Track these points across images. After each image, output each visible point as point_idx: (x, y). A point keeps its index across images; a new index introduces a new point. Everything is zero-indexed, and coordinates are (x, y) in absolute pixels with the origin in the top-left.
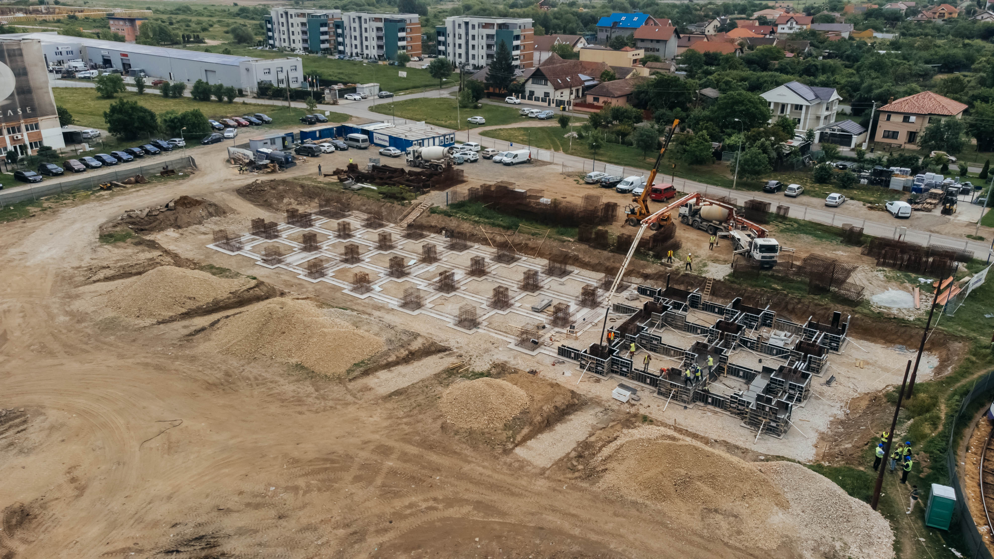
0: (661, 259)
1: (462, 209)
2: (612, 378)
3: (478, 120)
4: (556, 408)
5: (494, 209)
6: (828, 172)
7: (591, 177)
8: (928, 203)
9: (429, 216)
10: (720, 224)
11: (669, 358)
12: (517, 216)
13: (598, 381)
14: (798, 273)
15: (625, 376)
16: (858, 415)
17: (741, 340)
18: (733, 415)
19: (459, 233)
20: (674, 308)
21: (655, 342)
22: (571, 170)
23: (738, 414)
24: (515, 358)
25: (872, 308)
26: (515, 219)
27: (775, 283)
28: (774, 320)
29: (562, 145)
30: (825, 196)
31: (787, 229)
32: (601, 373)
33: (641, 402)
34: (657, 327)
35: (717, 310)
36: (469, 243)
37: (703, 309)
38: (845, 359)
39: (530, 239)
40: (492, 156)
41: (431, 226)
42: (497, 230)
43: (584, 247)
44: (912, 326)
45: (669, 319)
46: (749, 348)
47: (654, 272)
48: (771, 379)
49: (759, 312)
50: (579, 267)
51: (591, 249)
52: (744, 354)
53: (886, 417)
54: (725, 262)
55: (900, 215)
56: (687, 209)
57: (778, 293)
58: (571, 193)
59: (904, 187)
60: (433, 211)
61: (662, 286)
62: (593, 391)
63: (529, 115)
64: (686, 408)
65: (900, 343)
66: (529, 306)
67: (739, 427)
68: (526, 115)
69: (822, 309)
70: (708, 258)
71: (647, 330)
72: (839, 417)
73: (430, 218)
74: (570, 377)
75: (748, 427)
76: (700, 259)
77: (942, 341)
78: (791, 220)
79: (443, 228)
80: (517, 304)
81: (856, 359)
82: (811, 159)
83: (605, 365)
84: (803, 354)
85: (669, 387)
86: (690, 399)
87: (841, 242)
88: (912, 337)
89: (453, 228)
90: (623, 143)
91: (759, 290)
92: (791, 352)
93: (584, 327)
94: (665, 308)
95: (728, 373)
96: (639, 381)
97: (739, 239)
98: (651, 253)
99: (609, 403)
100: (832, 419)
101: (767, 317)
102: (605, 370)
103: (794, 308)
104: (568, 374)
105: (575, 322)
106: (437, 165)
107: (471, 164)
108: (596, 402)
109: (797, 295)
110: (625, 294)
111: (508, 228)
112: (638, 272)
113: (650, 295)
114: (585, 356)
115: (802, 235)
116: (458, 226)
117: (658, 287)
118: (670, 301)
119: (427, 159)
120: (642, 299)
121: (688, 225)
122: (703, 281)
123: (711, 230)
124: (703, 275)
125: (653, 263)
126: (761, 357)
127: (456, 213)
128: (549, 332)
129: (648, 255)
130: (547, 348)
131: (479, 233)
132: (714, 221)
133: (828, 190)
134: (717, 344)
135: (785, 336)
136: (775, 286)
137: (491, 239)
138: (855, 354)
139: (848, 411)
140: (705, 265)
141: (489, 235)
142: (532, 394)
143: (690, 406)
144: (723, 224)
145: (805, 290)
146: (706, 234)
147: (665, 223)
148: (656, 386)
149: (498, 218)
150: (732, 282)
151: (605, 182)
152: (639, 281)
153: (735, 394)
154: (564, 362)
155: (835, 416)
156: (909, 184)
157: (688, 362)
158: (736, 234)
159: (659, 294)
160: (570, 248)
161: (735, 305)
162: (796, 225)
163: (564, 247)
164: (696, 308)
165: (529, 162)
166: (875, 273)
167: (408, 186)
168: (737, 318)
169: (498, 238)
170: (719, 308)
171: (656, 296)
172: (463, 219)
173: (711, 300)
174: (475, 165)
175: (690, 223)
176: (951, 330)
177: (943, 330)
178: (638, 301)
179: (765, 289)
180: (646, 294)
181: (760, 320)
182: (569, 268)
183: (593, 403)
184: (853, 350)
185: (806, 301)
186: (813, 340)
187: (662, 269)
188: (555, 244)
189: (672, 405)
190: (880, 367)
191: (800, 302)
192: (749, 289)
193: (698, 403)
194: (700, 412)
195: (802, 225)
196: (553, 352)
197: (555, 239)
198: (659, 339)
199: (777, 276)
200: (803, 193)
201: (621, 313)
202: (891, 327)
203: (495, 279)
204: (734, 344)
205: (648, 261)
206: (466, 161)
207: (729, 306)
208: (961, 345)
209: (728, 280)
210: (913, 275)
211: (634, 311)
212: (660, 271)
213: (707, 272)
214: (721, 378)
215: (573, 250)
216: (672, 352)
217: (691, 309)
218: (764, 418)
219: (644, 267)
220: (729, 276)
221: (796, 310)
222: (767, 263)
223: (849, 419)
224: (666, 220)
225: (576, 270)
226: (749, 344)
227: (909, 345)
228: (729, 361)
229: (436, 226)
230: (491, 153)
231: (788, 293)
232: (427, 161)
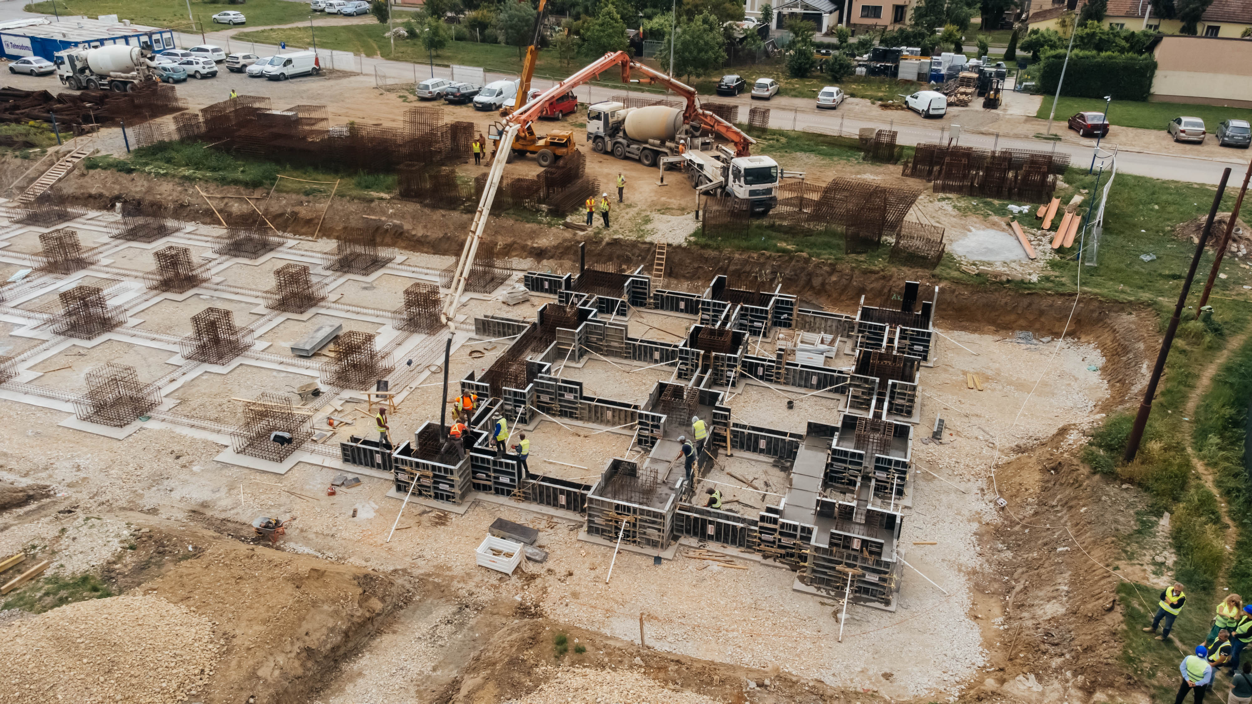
0: (563, 216)
1: (159, 156)
2: (477, 503)
3: (231, 17)
4: (309, 652)
5: (228, 152)
6: (808, 59)
7: (427, 87)
8: (962, 94)
9: (83, 175)
10: (663, 143)
11: (604, 429)
12: (278, 162)
13: (442, 519)
14: (816, 217)
15: (509, 493)
16: (1030, 511)
17: (744, 364)
18: (770, 561)
19: (152, 204)
20: (601, 310)
21: (569, 397)
22: (390, 82)
23: (782, 556)
24: (231, 488)
25: (964, 267)
26: (268, 167)
27: (781, 240)
28: (795, 312)
29: (380, 48)
30: (814, 95)
31: (772, 146)
32: (448, 498)
33: (550, 564)
34: (572, 358)
35: (682, 305)
36: (170, 223)
37: (656, 307)
38: (944, 377)
39: (301, 203)
40: (245, 66)
41: (90, 196)
42: (231, 191)
43: (411, 207)
44: (1041, 292)
45: (594, 338)
46: (761, 378)
47: (554, 243)
48: (835, 452)
49: (765, 300)
50: (405, 248)
51: (427, 211)
52: (753, 393)
53: (1109, 517)
54: (682, 210)
55: (931, 112)
56: (601, 123)
57: (791, 259)
58: (391, 116)
59: (919, 74)
60: (91, 164)
61: (572, 269)
62: (428, 554)
63: (327, 10)
64: (658, 560)
65: (1022, 328)
66: (288, 345)
67: (790, 594)
68: (322, 11)
69: (877, 280)
70: (650, 206)
71: (548, 371)
72: (987, 518)
73: (86, 179)
74: (370, 521)
75: (812, 589)
76: (636, 209)
77: (1095, 315)
78: (774, 132)
79: (118, 198)
80: (260, 345)
81: (965, 373)
82: (775, 47)
83: (456, 478)
84: (878, 380)
85: (613, 513)
86: (666, 535)
87: (864, 159)
88: (1042, 313)
89: (137, 196)
90: (484, 40)
91: (755, 256)
92: (853, 378)
93: (413, 379)
94: (583, 315)
95: (733, 446)
96: (541, 502)
97: (701, 166)
98: (544, 207)
99: (471, 585)
100: (975, 526)
101: (782, 307)
102: (457, 491)
103: (823, 284)
104: (366, 513)
105: (389, 371)
106: (125, 83)
107: (203, 81)
108: (437, 586)
109: (827, 256)
110: (501, 293)
111: (254, 185)
112: (524, 248)
113: (550, 291)
114: (404, 462)
115: (798, 154)
116: (149, 190)
117: (564, 272)
118: (590, 297)
119: (103, 71)
120: (535, 301)
121: (606, 153)
122: (649, 250)
123: (646, 157)
124: (648, 239)
125: (550, 225)
126: (793, 397)
127: (147, 164)
128: (327, 402)
129: (538, 211)
130: (318, 447)
131: (193, 200)
132: (651, 141)
133: (814, 86)
134: (700, 380)
135: (822, 342)
136: (783, 245)
137: (220, 211)
138: (960, 362)
139: (1002, 501)
140: (647, 220)
141: (215, 202)
142: (228, 628)
143: (667, 554)
144: (668, 144)
145: (838, 247)
146: (639, 166)
147: (564, 150)
148: (583, 511)
149: (235, 168)
150: (705, 247)
151: (453, 94)
152: (527, 264)
153: (769, 510)
154: (357, 480)
155: (977, 517)
156: (926, 70)
157: (646, 433)
158: (694, 156)
159: (568, 287)
160: (384, 213)
161: (718, 291)
162: (783, 140)
163: (373, 211)
164: (643, 305)
165: (316, 72)
166: (938, 204)
167: (48, 120)
168: (727, 317)
169: (236, 208)
170: (687, 301)
171: (563, 290)
172: (157, 174)
173: (667, 287)
174: (209, 82)
175: (609, 149)
176: (1105, 291)
177: (1096, 294)
178: (527, 305)
179: (767, 253)
180: (542, 289)
181: (770, 316)
182: (383, 253)
183: (427, 594)
184: (950, 355)
185: (845, 267)
186: (884, 344)
187: (568, 235)
188: (353, 207)
189: (626, 558)
190: (1010, 383)
191: (833, 270)
192: (737, 256)
193: (683, 540)
194: (692, 565)
195: (793, 139)
196: (333, 456)
197: (353, 198)
198: (577, 387)
199: (780, 226)
200: (778, 93)
201: (494, 335)
202: (1003, 299)
203: (216, 294)
204: (733, 374)
205: (540, 223)
206: (193, 76)
207: (706, 295)
208: (1133, 317)
209: (696, 243)
210: (996, 202)
211: (520, 328)
212: (565, 240)
213: (653, 232)
214: (721, 460)
215: (391, 216)
216: (609, 413)
217: (633, 308)
218: (849, 565)
219: (533, 235)
220: (695, 234)
221: (828, 287)
222: (760, 203)
223: (1013, 523)
224: (564, 145)
225: (399, 255)
226: (760, 371)
227: (1038, 330)
228: (734, 419)
229: (101, 195)
230: (242, 62)
231: (811, 256)
232: (102, 77)
